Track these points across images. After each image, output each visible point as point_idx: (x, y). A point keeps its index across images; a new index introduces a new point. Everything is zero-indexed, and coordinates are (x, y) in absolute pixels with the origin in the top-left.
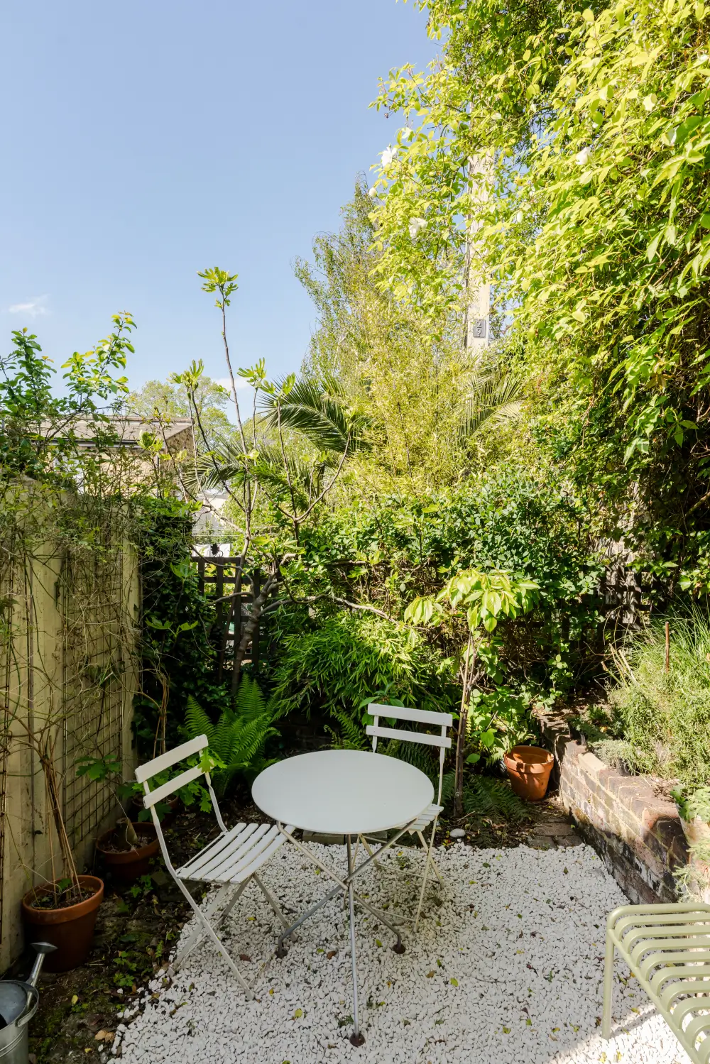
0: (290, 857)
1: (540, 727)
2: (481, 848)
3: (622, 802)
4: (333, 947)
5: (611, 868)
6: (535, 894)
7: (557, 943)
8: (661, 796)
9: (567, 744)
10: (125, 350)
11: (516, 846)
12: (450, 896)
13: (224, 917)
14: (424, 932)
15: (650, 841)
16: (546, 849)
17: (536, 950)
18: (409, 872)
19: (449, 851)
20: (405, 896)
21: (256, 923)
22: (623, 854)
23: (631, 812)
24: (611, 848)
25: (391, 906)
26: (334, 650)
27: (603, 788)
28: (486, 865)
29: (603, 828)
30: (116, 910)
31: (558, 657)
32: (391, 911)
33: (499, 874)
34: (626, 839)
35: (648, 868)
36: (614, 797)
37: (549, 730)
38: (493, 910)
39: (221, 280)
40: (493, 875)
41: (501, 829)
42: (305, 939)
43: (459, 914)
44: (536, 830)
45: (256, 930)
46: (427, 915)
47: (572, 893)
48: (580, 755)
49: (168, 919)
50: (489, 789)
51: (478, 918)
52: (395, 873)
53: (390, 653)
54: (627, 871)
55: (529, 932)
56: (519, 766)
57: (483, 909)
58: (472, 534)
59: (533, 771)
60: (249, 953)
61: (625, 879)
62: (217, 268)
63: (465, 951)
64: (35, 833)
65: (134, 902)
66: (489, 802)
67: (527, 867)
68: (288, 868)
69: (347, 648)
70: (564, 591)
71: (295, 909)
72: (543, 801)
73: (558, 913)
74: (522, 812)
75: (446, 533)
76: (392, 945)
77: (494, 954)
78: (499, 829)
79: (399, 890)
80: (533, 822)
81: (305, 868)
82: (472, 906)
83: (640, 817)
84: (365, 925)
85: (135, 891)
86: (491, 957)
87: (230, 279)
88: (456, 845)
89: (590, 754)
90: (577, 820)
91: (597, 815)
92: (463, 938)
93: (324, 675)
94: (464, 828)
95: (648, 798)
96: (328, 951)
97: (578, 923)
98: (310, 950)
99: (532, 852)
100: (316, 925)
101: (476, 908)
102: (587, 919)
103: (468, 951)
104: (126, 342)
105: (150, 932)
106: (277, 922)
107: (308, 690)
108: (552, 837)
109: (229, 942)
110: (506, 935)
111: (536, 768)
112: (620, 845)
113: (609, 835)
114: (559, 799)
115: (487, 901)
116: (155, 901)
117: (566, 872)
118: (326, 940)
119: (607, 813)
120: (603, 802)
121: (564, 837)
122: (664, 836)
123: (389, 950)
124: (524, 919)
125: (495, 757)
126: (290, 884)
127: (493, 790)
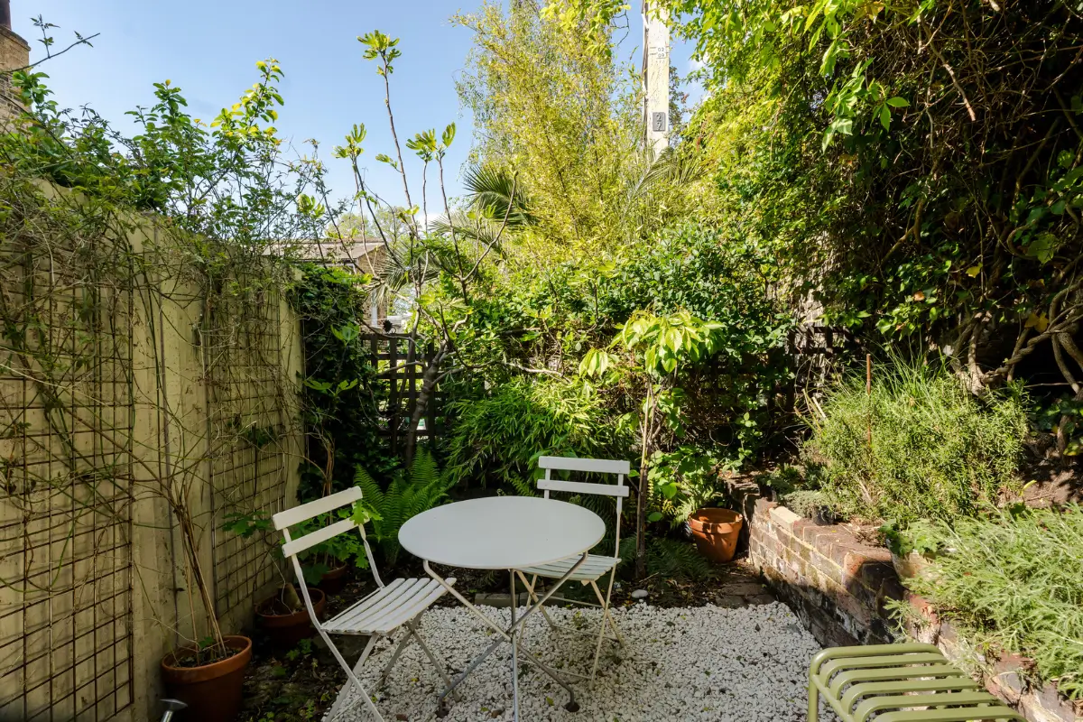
0: (460, 620)
1: (727, 490)
2: (665, 608)
3: (820, 551)
4: (500, 706)
5: (808, 624)
6: (724, 652)
7: (750, 699)
8: (865, 542)
9: (757, 501)
10: (273, 100)
11: (704, 605)
12: (631, 654)
13: (384, 677)
14: (600, 690)
15: (854, 589)
16: (735, 608)
17: (726, 707)
18: (588, 631)
19: (631, 611)
20: (581, 655)
21: (418, 684)
22: (822, 607)
23: (831, 560)
24: (807, 603)
25: (566, 665)
26: (507, 413)
27: (798, 540)
28: (670, 624)
29: (798, 582)
30: (273, 673)
31: (747, 416)
32: (565, 670)
33: (684, 632)
34: (825, 590)
35: (851, 618)
36: (810, 547)
37: (736, 491)
38: (677, 667)
39: (382, 44)
40: (678, 634)
41: (687, 589)
42: (469, 698)
43: (640, 672)
44: (725, 590)
45: (417, 690)
46: (605, 673)
47: (766, 649)
48: (771, 510)
49: (327, 682)
50: (673, 551)
51: (661, 676)
52: (571, 632)
53: (566, 412)
54: (826, 624)
55: (717, 689)
56: (705, 527)
57: (667, 667)
58: (652, 292)
59: (720, 531)
60: (407, 713)
61: (825, 632)
62: (377, 32)
63: (646, 708)
64: (176, 591)
65: (292, 666)
66: (673, 563)
67: (715, 625)
68: (457, 630)
69: (521, 411)
70: (751, 345)
71: (461, 669)
72: (731, 563)
73: (748, 669)
74: (708, 573)
75: (624, 294)
76: (564, 703)
77: (678, 711)
78: (685, 589)
79: (573, 648)
80: (721, 583)
81: (475, 630)
82: (654, 664)
83: (841, 563)
84: (536, 684)
85: (292, 655)
86: (675, 714)
87: (391, 44)
88: (638, 605)
89: (782, 509)
90: (769, 578)
91: (791, 570)
92: (645, 695)
93: (498, 439)
94: (646, 589)
95: (852, 543)
96: (493, 710)
97: (773, 679)
98: (474, 709)
99: (721, 610)
100: (483, 683)
101: (659, 666)
102: (783, 675)
103: (649, 709)
104: (275, 92)
105: (306, 694)
106: (440, 683)
107: (480, 456)
108: (742, 596)
109: (387, 703)
110: (692, 691)
111: (724, 528)
112: (819, 597)
113: (805, 588)
114: (748, 561)
115: (671, 660)
116: (315, 664)
117: (758, 629)
118: (493, 699)
119: (802, 565)
120: (798, 554)
121: (755, 596)
122: (872, 578)
123: (561, 708)
124: (712, 676)
125: (679, 519)
126: (459, 646)
127: (678, 551)
